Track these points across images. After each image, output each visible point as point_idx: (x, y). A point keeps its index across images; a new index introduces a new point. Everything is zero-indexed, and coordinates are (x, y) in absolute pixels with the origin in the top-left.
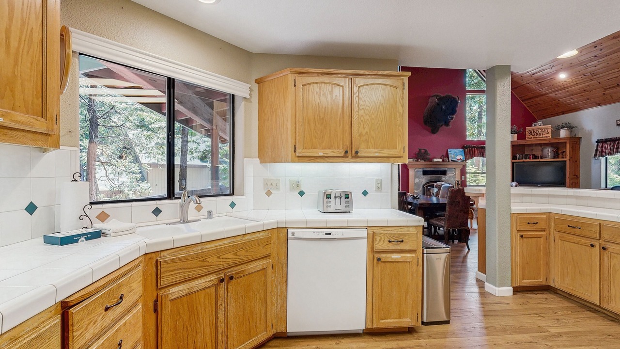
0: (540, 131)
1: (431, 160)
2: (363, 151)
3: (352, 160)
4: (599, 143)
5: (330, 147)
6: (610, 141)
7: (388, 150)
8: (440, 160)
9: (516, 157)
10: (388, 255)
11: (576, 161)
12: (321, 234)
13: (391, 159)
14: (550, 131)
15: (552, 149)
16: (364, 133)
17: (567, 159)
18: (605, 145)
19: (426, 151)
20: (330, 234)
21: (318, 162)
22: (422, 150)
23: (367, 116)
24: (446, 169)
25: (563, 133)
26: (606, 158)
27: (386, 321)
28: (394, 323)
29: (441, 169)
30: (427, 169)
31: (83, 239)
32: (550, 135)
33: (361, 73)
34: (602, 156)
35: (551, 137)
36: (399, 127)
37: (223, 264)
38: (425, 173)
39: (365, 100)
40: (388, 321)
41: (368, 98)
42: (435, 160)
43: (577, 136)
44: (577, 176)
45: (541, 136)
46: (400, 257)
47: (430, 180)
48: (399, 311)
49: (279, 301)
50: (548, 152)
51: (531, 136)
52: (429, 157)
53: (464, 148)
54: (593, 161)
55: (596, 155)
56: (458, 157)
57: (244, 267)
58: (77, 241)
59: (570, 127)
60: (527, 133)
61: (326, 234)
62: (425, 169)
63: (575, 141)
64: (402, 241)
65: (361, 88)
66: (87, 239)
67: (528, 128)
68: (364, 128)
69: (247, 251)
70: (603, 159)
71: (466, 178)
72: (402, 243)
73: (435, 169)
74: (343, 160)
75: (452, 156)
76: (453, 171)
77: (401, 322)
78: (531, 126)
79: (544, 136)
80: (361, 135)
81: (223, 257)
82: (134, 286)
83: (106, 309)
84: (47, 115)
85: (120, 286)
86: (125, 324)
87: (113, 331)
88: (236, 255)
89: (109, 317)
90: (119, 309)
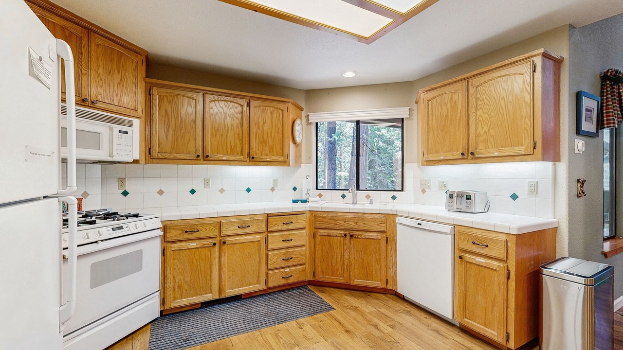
2: (481, 151)
3: (471, 161)
5: (451, 150)
7: (510, 148)
10: (473, 257)
12: (414, 223)
13: (516, 158)
16: (482, 132)
20: (421, 224)
21: (441, 165)
23: (486, 114)
27: (470, 321)
28: (478, 327)
31: (300, 202)
33: (479, 72)
36: (525, 119)
37: (347, 226)
39: (483, 99)
40: (473, 322)
41: (487, 97)
46: (484, 261)
48: (485, 318)
49: (394, 267)
57: (363, 233)
58: (298, 202)
61: (418, 224)
64: (487, 246)
65: (479, 88)
66: (301, 202)
68: (482, 128)
69: (364, 224)
72: (486, 248)
74: (462, 162)
77: (487, 331)
80: (477, 136)
81: (348, 222)
82: (300, 221)
83: (283, 223)
84: (284, 155)
85: (291, 218)
86: (294, 234)
87: (286, 233)
88: (356, 223)
89: (285, 227)
90: (291, 227)
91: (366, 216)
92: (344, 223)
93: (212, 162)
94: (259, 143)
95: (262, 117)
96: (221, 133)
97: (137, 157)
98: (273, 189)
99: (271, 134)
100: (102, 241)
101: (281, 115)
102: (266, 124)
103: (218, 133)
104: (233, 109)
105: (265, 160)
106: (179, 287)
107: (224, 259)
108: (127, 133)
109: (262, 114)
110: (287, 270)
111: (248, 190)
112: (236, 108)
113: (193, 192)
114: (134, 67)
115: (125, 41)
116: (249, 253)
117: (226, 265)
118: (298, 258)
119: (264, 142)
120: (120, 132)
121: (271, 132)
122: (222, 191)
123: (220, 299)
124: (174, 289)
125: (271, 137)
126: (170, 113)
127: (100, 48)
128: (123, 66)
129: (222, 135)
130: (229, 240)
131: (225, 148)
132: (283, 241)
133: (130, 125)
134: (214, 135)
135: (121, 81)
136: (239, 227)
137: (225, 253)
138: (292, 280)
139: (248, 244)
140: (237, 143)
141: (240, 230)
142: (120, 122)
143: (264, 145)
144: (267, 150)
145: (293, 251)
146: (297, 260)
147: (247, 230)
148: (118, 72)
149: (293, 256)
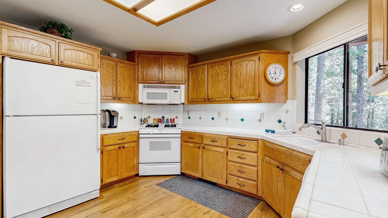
31: (270, 132)
37: (280, 159)
69: (291, 160)
81: (281, 155)
82: (251, 146)
83: (238, 145)
84: (255, 95)
85: (244, 142)
86: (247, 154)
87: (241, 152)
88: (286, 158)
89: (239, 147)
90: (244, 148)
91: (294, 153)
92: (278, 155)
93: (212, 102)
94: (237, 87)
95: (239, 70)
96: (216, 85)
97: (183, 101)
98: (260, 121)
99: (246, 80)
100: (153, 134)
101: (254, 65)
102: (242, 74)
103: (214, 85)
104: (222, 70)
105: (241, 99)
106: (187, 164)
107: (204, 157)
108: (178, 91)
109: (240, 67)
110: (241, 180)
111: (242, 120)
112: (224, 68)
113: (213, 119)
114: (181, 62)
115: (177, 53)
116: (217, 158)
117: (205, 161)
118: (250, 174)
119: (241, 87)
120: (175, 91)
121: (246, 79)
122: (227, 119)
123: (202, 179)
124: (185, 165)
125: (246, 82)
126: (195, 79)
127: (167, 60)
128: (176, 64)
129: (217, 86)
130: (207, 147)
131: (218, 93)
132: (238, 157)
133: (179, 88)
134: (213, 87)
135: (175, 70)
136: (211, 141)
137: (205, 154)
138: (245, 189)
139: (217, 152)
140: (224, 90)
141: (212, 142)
142: (175, 87)
143: (241, 89)
144: (242, 92)
145: (246, 167)
146: (250, 175)
147: (215, 144)
148: (174, 67)
149: (246, 171)
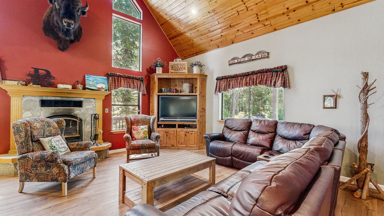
0: (179, 67)
1: (54, 86)
4: (218, 80)
6: (224, 79)
8: (70, 87)
9: (162, 90)
11: (204, 96)
14: (186, 67)
15: (189, 85)
17: (198, 94)
18: (222, 82)
19: (48, 73)
22: (40, 71)
24: (82, 99)
25: (196, 70)
26: (222, 93)
29: (74, 99)
30: (49, 98)
32: (186, 71)
34: (219, 91)
35: (187, 72)
38: (44, 103)
42: (60, 86)
43: (205, 74)
44: (204, 109)
45: (180, 71)
47: (54, 113)
50: (186, 87)
51: (173, 71)
52: (52, 81)
53: (108, 75)
54: (214, 96)
55: (216, 91)
56: (99, 86)
59: (200, 66)
60: (170, 67)
62: (44, 98)
63: (204, 77)
67: (171, 63)
70: (220, 94)
71: (110, 110)
73: (64, 99)
75: (91, 83)
76: (92, 102)
78: (173, 61)
79: (182, 71)
